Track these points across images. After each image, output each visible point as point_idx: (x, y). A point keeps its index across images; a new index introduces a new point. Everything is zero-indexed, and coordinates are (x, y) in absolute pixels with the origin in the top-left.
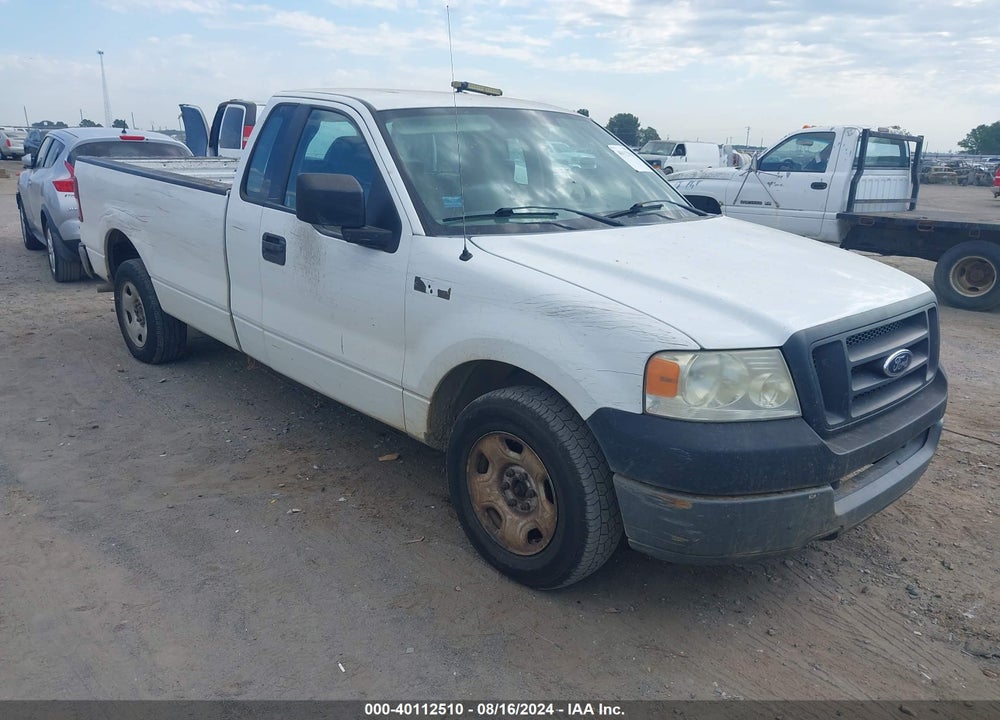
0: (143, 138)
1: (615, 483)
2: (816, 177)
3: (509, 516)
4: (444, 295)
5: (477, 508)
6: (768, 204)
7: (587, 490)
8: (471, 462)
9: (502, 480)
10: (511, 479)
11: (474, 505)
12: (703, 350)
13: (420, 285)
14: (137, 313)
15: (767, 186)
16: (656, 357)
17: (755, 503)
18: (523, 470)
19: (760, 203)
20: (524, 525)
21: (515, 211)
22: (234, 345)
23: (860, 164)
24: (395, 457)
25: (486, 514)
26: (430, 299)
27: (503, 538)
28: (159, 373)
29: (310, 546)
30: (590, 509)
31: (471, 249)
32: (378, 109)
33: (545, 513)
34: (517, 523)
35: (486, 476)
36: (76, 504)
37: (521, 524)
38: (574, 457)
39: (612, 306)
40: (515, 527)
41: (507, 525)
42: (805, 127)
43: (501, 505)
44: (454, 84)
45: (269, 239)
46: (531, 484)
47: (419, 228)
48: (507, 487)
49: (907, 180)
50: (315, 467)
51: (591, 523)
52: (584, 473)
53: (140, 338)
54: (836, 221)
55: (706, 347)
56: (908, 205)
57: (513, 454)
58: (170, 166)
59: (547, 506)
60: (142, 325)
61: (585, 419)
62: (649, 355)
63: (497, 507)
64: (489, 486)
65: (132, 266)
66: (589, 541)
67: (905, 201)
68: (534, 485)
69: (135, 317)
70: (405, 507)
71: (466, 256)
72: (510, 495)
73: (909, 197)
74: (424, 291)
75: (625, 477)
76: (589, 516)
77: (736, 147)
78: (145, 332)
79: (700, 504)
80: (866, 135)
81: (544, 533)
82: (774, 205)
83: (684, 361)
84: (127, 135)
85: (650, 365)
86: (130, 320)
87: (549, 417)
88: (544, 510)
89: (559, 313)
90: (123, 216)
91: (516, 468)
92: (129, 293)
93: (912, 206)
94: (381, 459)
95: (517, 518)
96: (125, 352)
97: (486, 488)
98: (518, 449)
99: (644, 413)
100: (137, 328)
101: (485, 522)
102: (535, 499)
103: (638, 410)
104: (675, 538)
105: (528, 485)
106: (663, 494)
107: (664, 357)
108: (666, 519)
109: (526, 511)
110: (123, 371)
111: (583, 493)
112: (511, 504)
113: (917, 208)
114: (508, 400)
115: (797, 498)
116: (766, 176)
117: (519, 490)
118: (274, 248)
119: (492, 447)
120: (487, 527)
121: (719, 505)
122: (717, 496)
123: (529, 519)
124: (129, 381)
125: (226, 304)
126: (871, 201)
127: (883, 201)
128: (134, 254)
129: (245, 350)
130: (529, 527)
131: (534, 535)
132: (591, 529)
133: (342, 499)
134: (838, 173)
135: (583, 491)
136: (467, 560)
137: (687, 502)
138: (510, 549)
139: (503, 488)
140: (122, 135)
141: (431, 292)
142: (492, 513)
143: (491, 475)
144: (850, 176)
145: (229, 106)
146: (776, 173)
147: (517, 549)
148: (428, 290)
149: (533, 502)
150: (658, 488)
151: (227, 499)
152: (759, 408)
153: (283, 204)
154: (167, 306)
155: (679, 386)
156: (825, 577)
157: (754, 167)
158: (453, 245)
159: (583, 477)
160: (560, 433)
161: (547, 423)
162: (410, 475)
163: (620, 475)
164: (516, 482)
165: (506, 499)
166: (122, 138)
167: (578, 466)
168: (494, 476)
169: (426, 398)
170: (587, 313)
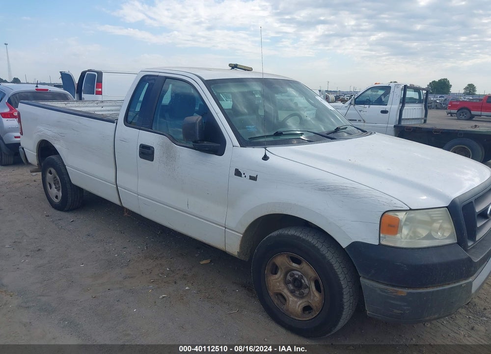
0: (47, 90)
1: (362, 283)
2: (383, 108)
3: (291, 299)
4: (253, 178)
5: (271, 294)
6: (359, 121)
7: (344, 286)
8: (268, 268)
9: (286, 278)
10: (292, 278)
11: (269, 292)
12: (411, 209)
13: (238, 173)
14: (55, 184)
15: (359, 112)
16: (386, 213)
17: (438, 291)
18: (300, 274)
19: (356, 120)
20: (301, 304)
21: (284, 133)
22: (118, 203)
23: (404, 101)
24: (208, 261)
25: (276, 297)
26: (244, 181)
27: (288, 310)
28: (69, 216)
29: (178, 318)
30: (345, 297)
31: (268, 154)
32: (206, 79)
33: (316, 298)
34: (296, 302)
35: (277, 276)
36: (39, 298)
37: (299, 303)
38: (336, 268)
39: (356, 185)
40: (295, 304)
41: (290, 303)
42: (376, 84)
43: (286, 292)
44: (230, 65)
45: (143, 147)
46: (305, 281)
47: (236, 143)
48: (289, 282)
49: (422, 109)
50: (168, 269)
51: (345, 304)
52: (341, 277)
53: (57, 197)
54: (393, 129)
55: (412, 208)
56: (423, 121)
57: (294, 265)
58: (69, 105)
59: (317, 294)
60: (58, 190)
61: (344, 247)
62: (382, 213)
63: (283, 293)
64: (279, 282)
65: (54, 159)
66: (344, 313)
67: (422, 119)
68: (307, 282)
69: (54, 186)
70: (223, 291)
71: (265, 158)
72: (291, 286)
73: (423, 117)
74: (241, 177)
75: (368, 279)
76: (345, 300)
77: (327, 91)
78: (60, 194)
79: (411, 293)
80: (405, 88)
81: (315, 308)
82: (362, 121)
83: (402, 216)
84: (39, 88)
85: (383, 218)
86: (51, 188)
87: (319, 245)
88: (315, 296)
89: (325, 189)
90: (49, 133)
91: (295, 272)
92: (51, 173)
93: (425, 121)
94: (201, 263)
95: (296, 299)
96: (47, 204)
97: (276, 282)
98: (298, 262)
99: (380, 244)
100: (55, 192)
101: (276, 301)
102: (307, 290)
103: (377, 243)
104: (395, 311)
105: (303, 281)
106: (391, 288)
107: (391, 214)
108: (392, 302)
109: (301, 296)
110: (48, 216)
111: (341, 288)
112: (292, 292)
113: (427, 122)
114: (293, 236)
115: (457, 286)
116: (358, 107)
117: (297, 285)
118: (146, 152)
119: (281, 260)
120: (277, 304)
121: (420, 293)
122: (420, 287)
123: (304, 300)
124: (53, 222)
125: (114, 181)
126: (408, 119)
127: (413, 119)
128: (56, 152)
129: (124, 205)
130: (304, 305)
131: (307, 309)
132: (345, 307)
133: (187, 288)
134: (393, 106)
135: (342, 287)
136: (265, 322)
137: (404, 292)
138: (292, 316)
139: (287, 283)
140: (36, 88)
141: (245, 177)
142: (279, 296)
143: (279, 276)
144: (399, 107)
145: (87, 72)
146: (363, 106)
147: (296, 317)
148: (243, 175)
149: (306, 291)
150: (387, 285)
151: (124, 291)
152: (436, 239)
153: (151, 129)
154: (75, 181)
155: (399, 229)
156: (451, 322)
157: (353, 102)
158: (258, 152)
159: (341, 279)
160: (327, 255)
161: (319, 249)
162: (219, 272)
163: (364, 277)
164: (295, 280)
165: (288, 289)
166: (36, 90)
167: (338, 273)
168: (282, 276)
169: (241, 234)
170: (344, 189)
